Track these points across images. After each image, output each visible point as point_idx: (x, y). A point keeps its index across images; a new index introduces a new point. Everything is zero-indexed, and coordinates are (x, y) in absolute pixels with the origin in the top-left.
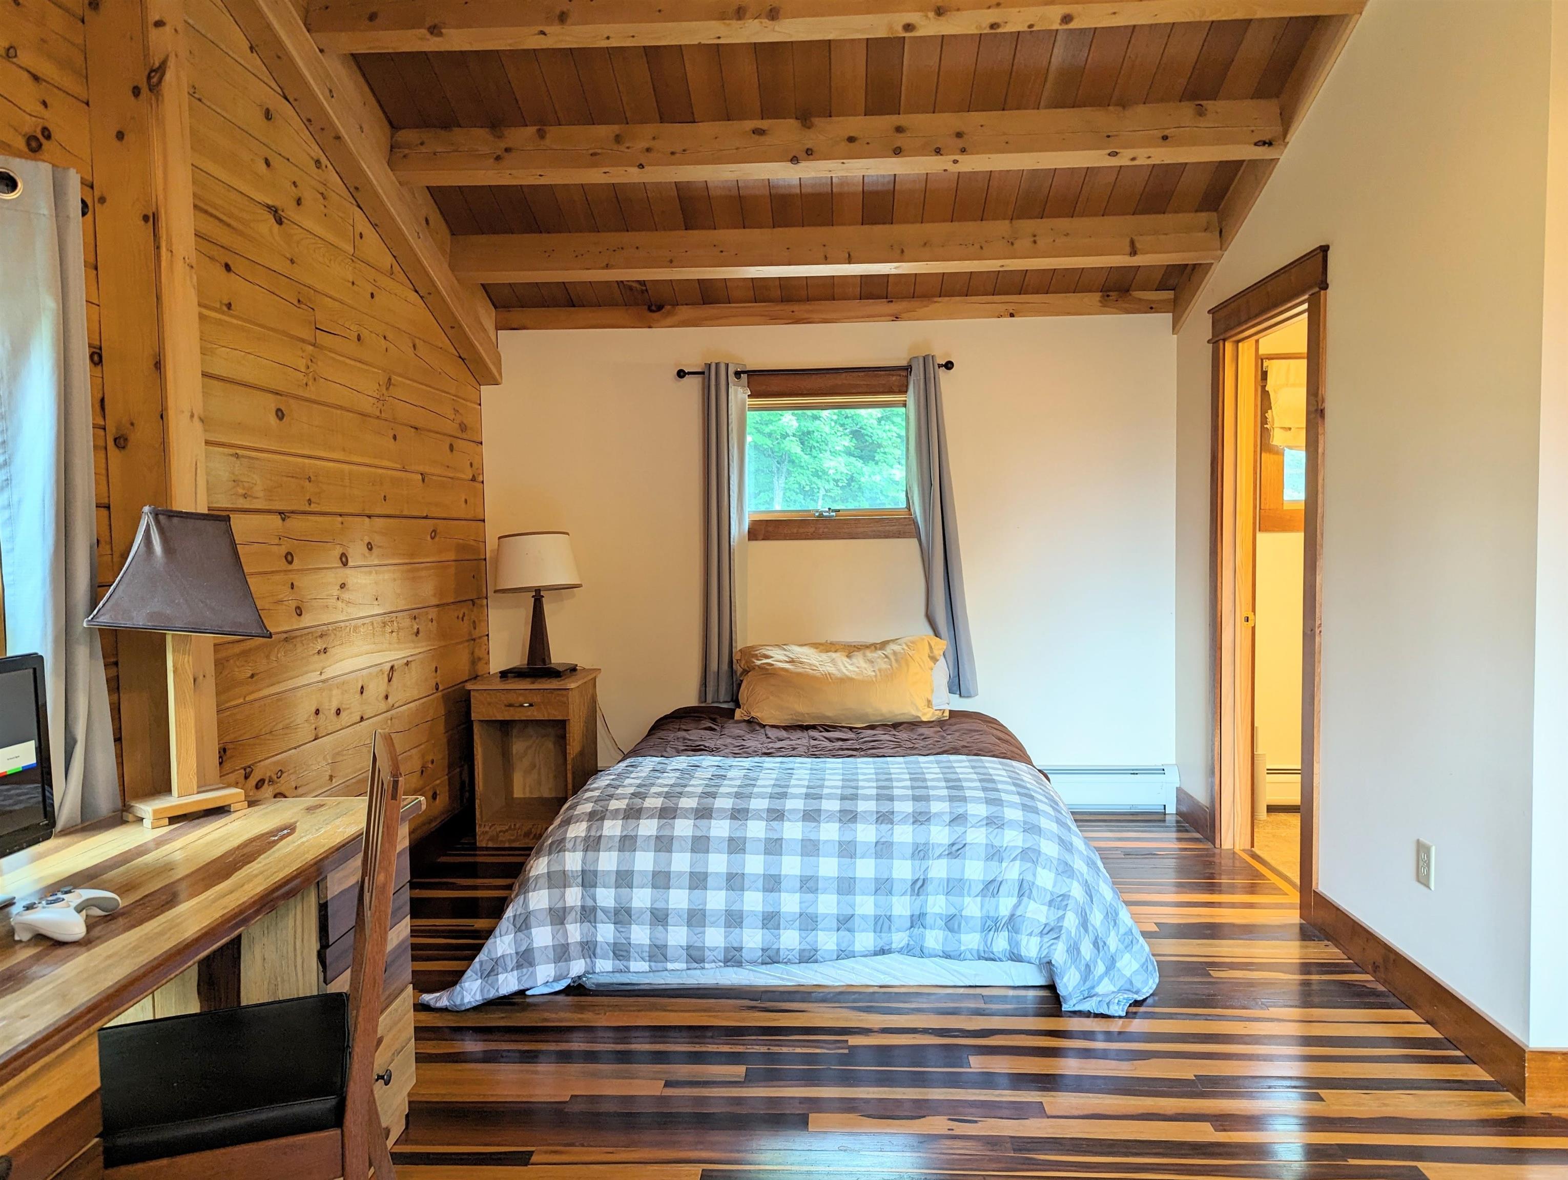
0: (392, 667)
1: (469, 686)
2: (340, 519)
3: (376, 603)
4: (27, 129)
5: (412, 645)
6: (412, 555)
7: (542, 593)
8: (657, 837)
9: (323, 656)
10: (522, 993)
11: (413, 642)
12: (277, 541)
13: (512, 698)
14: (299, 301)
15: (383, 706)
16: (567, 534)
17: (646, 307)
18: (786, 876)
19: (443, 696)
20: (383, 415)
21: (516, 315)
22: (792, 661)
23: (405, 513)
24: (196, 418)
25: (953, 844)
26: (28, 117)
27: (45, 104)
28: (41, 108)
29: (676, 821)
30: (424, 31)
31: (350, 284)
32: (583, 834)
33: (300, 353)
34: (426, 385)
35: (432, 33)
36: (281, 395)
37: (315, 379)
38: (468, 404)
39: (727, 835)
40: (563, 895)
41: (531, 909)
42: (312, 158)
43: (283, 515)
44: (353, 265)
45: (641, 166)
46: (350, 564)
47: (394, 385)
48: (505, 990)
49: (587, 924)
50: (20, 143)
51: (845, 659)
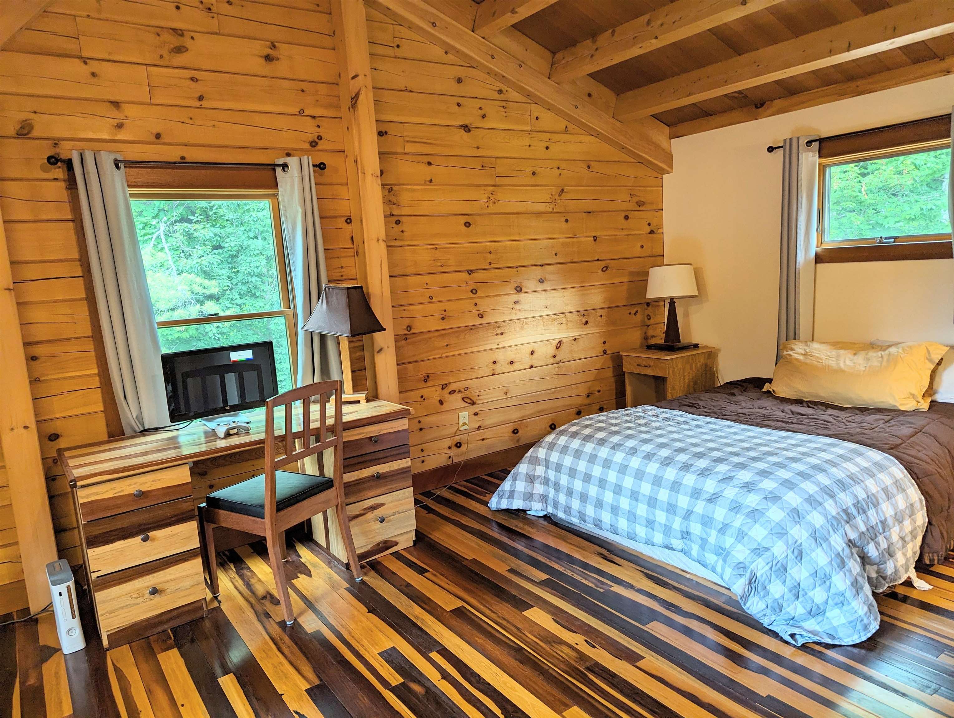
0: (560, 342)
1: (621, 353)
2: (516, 269)
3: (546, 309)
4: (311, 139)
5: (581, 330)
6: (583, 282)
7: (674, 300)
8: (577, 450)
9: (499, 336)
10: (525, 511)
11: (582, 328)
12: (465, 284)
13: (640, 361)
14: (483, 166)
15: (552, 361)
16: (691, 264)
17: (754, 107)
18: (625, 487)
19: (611, 357)
20: (555, 210)
21: (680, 128)
22: (805, 355)
23: (576, 260)
24: (381, 241)
25: (715, 494)
26: (310, 135)
27: (319, 126)
28: (317, 129)
29: (588, 443)
30: (509, 14)
31: (527, 147)
32: (550, 441)
33: (483, 192)
34: (600, 186)
35: (513, 13)
36: (468, 215)
37: (494, 203)
38: (648, 189)
39: (605, 457)
40: (535, 469)
41: (519, 471)
42: (495, 90)
43: (470, 272)
44: (530, 136)
45: (656, 38)
46: (524, 290)
47: (565, 192)
48: (514, 507)
49: (546, 486)
50: (307, 146)
51: (851, 356)
